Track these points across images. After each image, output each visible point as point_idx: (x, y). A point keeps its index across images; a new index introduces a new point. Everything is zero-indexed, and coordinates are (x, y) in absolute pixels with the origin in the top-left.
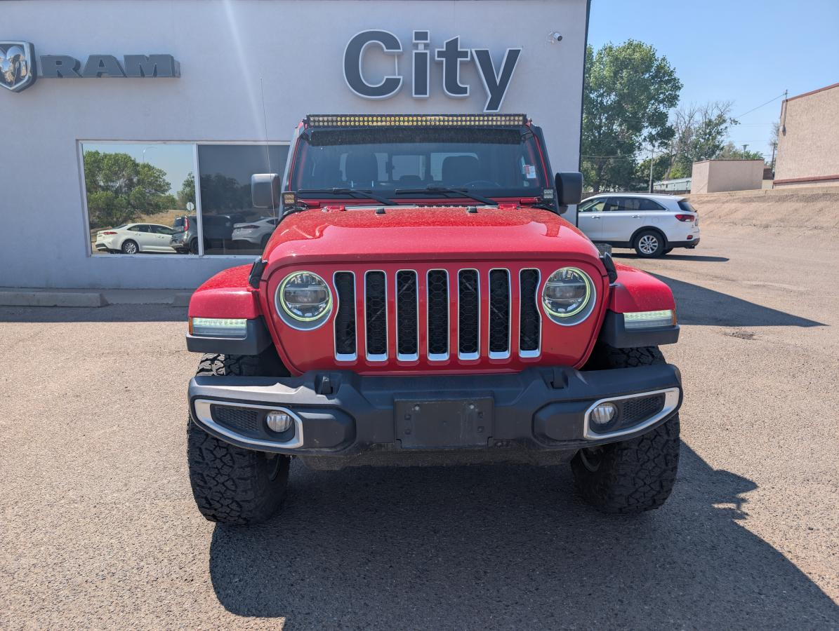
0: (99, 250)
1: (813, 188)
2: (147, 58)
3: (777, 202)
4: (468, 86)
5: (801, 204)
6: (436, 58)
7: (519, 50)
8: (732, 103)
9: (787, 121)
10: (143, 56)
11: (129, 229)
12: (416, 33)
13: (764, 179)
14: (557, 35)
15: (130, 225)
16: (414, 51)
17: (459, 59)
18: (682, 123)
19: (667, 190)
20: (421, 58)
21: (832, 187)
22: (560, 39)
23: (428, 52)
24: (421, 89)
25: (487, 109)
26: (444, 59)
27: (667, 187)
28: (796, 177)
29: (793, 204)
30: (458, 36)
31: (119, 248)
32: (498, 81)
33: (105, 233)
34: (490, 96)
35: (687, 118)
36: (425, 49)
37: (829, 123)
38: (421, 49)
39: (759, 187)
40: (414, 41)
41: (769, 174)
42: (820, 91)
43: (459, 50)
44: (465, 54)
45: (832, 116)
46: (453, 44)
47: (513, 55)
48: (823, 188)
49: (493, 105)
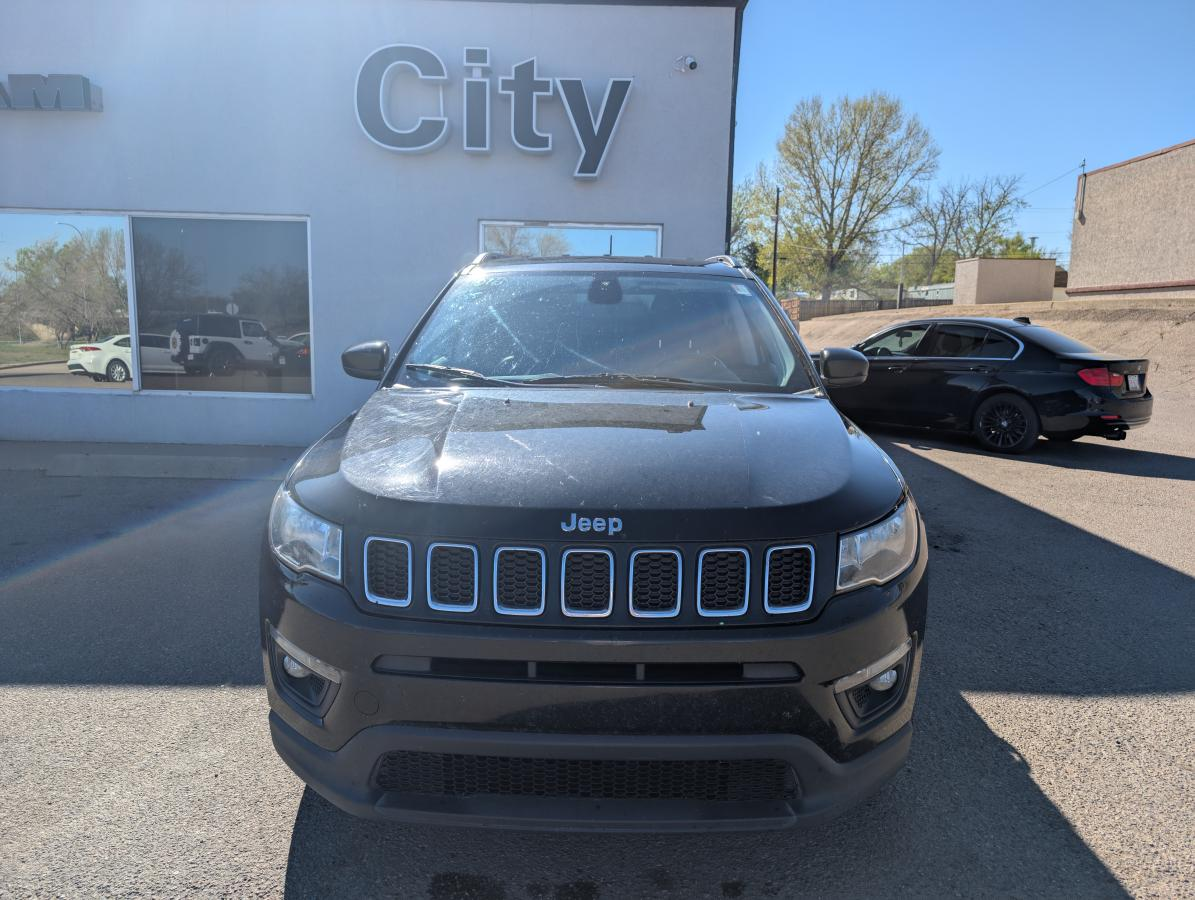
0: (75, 373)
1: (1117, 301)
2: (45, 79)
3: (1066, 320)
4: (550, 136)
5: (1098, 324)
6: (500, 91)
7: (629, 82)
8: (1019, 178)
9: (1085, 204)
10: (38, 77)
11: (116, 344)
12: (468, 51)
13: (1055, 286)
14: (689, 61)
15: (118, 338)
16: (466, 80)
17: (535, 94)
18: (950, 205)
19: (929, 297)
20: (476, 90)
21: (1142, 301)
22: (693, 66)
23: (487, 80)
24: (476, 138)
25: (579, 172)
26: (512, 93)
27: (927, 294)
28: (1096, 286)
29: (1087, 323)
30: (535, 58)
31: (102, 371)
32: (596, 129)
33: (82, 348)
34: (584, 151)
35: (956, 199)
36: (483, 76)
37: (1142, 209)
38: (477, 76)
39: (1048, 297)
40: (466, 64)
41: (1061, 279)
42: (1130, 162)
43: (536, 79)
44: (544, 86)
45: (1146, 197)
46: (525, 70)
47: (620, 89)
48: (1130, 301)
49: (589, 165)
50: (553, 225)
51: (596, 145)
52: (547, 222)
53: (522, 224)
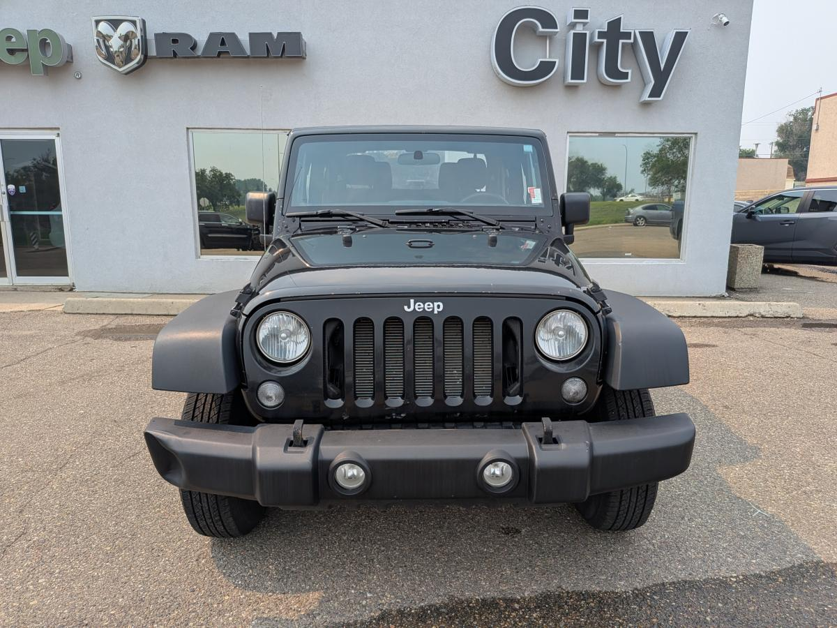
2: (275, 36)
4: (629, 71)
6: (597, 40)
7: (687, 33)
9: (821, 119)
10: (269, 34)
12: (575, 11)
13: (787, 178)
14: (723, 18)
16: (573, 32)
17: (621, 41)
20: (580, 39)
23: (587, 32)
24: (578, 72)
25: (649, 97)
26: (605, 41)
32: (662, 66)
34: (653, 82)
36: (584, 29)
38: (579, 29)
40: (573, 20)
43: (622, 30)
44: (627, 35)
47: (680, 38)
49: (656, 92)
50: (619, 135)
51: (661, 77)
52: (615, 133)
53: (597, 134)
